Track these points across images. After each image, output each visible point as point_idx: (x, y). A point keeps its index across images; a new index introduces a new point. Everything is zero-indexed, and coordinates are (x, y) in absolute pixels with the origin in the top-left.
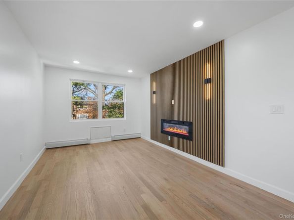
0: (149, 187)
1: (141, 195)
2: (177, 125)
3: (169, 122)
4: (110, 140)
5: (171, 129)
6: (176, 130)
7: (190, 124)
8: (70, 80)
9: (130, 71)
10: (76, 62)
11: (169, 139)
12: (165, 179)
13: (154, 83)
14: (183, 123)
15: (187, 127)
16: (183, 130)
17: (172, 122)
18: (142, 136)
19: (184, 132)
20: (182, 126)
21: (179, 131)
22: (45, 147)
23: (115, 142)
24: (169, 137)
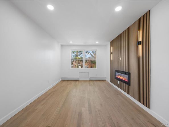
0: (90, 106)
1: (83, 108)
2: (122, 74)
3: (118, 71)
4: (88, 79)
5: (119, 77)
6: (121, 78)
7: (129, 74)
8: (71, 50)
9: (97, 42)
10: (71, 42)
11: (118, 83)
12: (101, 105)
13: (112, 48)
14: (125, 73)
15: (127, 76)
16: (125, 78)
17: (120, 72)
18: (107, 80)
19: (125, 79)
20: (124, 75)
21: (123, 78)
22: (61, 79)
23: (90, 81)
24: (118, 81)
